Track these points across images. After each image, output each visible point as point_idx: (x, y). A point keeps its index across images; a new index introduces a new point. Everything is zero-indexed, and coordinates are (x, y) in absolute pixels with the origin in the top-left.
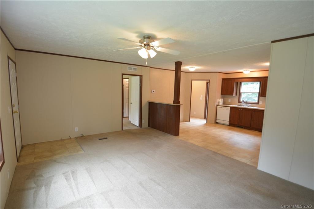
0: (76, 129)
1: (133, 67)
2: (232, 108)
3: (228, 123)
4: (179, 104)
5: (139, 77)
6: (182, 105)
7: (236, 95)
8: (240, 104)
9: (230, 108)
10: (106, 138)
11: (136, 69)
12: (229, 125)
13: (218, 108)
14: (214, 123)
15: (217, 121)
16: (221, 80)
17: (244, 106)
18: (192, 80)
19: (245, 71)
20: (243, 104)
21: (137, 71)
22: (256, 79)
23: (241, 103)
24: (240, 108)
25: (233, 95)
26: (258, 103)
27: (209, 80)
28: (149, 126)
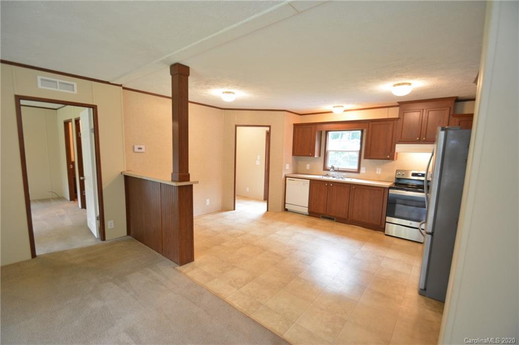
1: (58, 81)
2: (313, 182)
3: (306, 211)
4: (188, 180)
5: (87, 109)
6: (197, 182)
7: (320, 155)
8: (326, 172)
9: (309, 181)
11: (73, 85)
12: (308, 214)
13: (287, 181)
14: (280, 210)
15: (286, 208)
16: (293, 126)
17: (334, 177)
18: (236, 126)
19: (336, 108)
20: (332, 173)
21: (76, 92)
22: (355, 125)
23: (329, 170)
24: (329, 182)
25: (314, 156)
26: (358, 171)
27: (270, 126)
28: (129, 233)
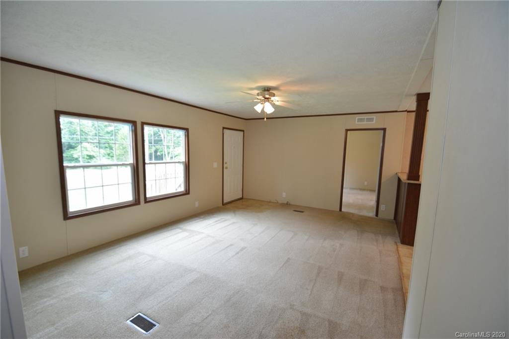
0: (284, 195)
10: (302, 212)
28: (395, 219)
